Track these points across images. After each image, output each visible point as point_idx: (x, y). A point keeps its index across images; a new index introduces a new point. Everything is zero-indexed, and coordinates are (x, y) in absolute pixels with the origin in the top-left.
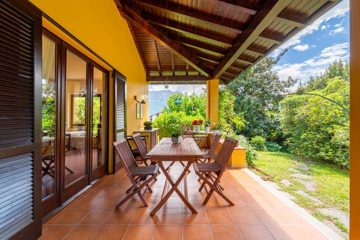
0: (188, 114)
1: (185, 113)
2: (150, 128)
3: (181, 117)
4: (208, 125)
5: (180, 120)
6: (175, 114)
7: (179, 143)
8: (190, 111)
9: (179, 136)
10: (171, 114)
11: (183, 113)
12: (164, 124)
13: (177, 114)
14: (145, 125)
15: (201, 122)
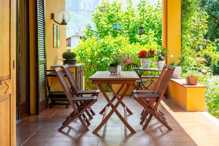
0: (133, 40)
1: (128, 38)
2: (74, 62)
3: (120, 45)
4: (162, 57)
5: (120, 50)
6: (109, 40)
7: (118, 73)
8: (137, 36)
9: (118, 66)
10: (102, 40)
11: (123, 39)
12: (91, 58)
13: (114, 40)
14: (64, 58)
15: (152, 52)
